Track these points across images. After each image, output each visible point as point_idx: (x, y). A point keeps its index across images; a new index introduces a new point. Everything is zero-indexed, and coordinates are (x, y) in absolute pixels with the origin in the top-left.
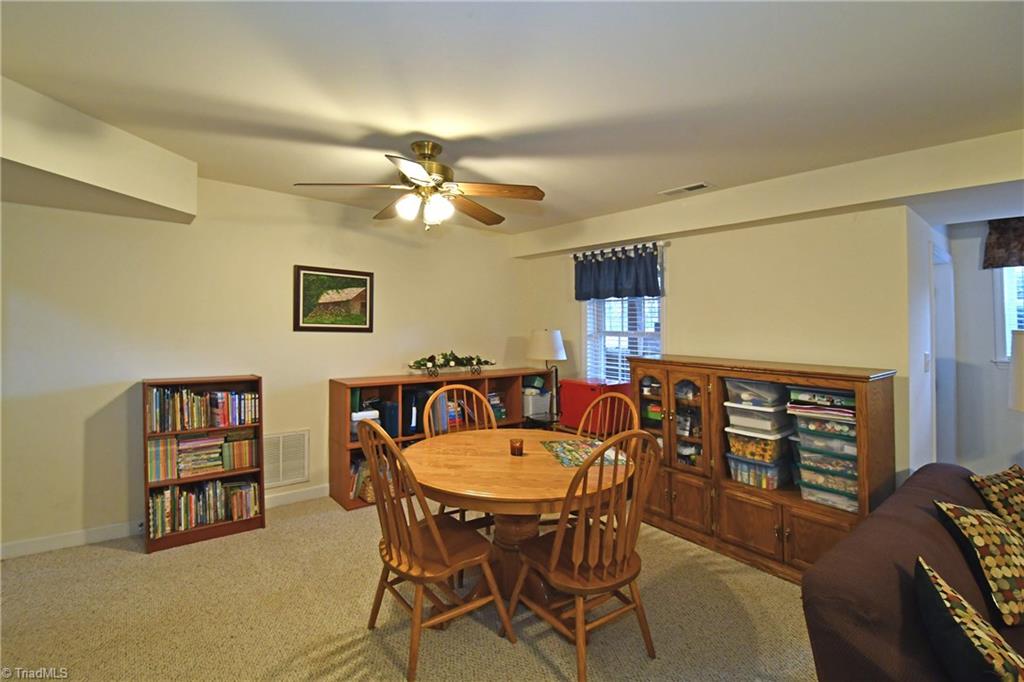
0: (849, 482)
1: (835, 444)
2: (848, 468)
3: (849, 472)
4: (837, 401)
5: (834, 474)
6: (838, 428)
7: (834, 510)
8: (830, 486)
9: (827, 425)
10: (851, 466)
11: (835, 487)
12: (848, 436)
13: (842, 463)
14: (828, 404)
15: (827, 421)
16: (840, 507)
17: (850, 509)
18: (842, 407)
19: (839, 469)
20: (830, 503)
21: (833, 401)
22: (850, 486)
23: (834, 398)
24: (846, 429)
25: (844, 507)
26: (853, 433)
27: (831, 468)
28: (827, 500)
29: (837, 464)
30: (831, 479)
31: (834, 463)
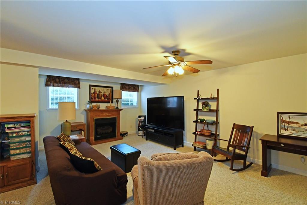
0: (28, 149)
1: (23, 139)
2: (27, 144)
3: (28, 145)
4: (22, 125)
5: (22, 148)
6: (24, 133)
7: (23, 159)
8: (21, 152)
9: (20, 133)
10: (28, 143)
11: (23, 152)
12: (27, 135)
13: (25, 143)
14: (20, 126)
15: (20, 132)
16: (24, 157)
17: (28, 157)
18: (24, 126)
19: (24, 146)
20: (21, 158)
21: (21, 125)
22: (28, 150)
23: (21, 124)
24: (26, 133)
25: (26, 157)
26: (29, 134)
27: (21, 146)
28: (20, 157)
29: (24, 144)
30: (22, 150)
31: (22, 145)
